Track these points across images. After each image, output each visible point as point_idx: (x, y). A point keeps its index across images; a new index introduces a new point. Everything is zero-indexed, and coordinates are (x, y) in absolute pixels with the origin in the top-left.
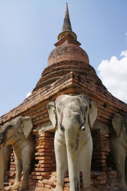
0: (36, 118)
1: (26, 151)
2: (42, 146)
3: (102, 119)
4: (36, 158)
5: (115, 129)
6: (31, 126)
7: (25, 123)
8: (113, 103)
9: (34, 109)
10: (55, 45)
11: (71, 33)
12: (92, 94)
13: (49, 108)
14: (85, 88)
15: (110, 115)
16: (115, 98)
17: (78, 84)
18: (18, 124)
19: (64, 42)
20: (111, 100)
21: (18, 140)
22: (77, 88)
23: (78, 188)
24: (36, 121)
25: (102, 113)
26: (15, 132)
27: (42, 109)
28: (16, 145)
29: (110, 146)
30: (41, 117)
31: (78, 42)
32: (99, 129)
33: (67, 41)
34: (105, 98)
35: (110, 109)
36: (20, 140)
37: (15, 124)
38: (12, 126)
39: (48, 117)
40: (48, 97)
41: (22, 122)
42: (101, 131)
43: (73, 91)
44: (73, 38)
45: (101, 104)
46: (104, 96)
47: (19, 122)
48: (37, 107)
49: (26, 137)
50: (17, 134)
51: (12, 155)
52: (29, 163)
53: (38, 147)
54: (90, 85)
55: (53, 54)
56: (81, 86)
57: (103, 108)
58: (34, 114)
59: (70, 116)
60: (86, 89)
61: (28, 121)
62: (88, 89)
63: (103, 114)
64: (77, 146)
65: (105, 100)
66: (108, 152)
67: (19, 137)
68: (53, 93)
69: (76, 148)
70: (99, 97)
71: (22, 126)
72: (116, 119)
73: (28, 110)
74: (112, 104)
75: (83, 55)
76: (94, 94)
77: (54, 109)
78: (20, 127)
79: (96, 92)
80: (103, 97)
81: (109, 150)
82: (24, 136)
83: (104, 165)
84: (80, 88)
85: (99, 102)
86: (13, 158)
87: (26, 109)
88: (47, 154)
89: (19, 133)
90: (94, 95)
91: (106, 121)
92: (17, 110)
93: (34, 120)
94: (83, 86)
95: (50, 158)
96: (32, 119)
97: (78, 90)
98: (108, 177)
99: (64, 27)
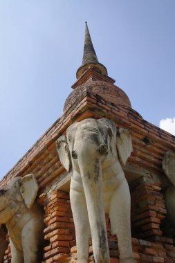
0: (42, 174)
1: (30, 229)
2: (54, 214)
3: (144, 162)
4: (46, 237)
5: (169, 177)
6: (36, 188)
7: (26, 185)
8: (160, 137)
9: (39, 160)
10: (72, 87)
11: (97, 66)
12: (120, 120)
13: (59, 147)
14: (108, 111)
15: (158, 156)
16: (163, 131)
17: (97, 104)
18: (15, 187)
19: (86, 80)
20: (156, 133)
21: (16, 214)
22: (96, 111)
23: (104, 237)
24: (42, 181)
25: (143, 152)
26: (10, 199)
27: (50, 156)
28: (12, 221)
29: (165, 204)
30: (50, 170)
31: (109, 78)
32: (142, 177)
33: (91, 78)
34: (145, 129)
35: (156, 146)
36: (19, 212)
37: (10, 187)
38: (6, 191)
39: (58, 160)
40: (57, 134)
41: (20, 184)
42: (145, 179)
43: (91, 115)
44: (100, 72)
45: (139, 138)
46: (143, 126)
47: (17, 185)
48: (43, 156)
49: (29, 207)
50: (14, 203)
51: (7, 252)
52: (35, 249)
53: (47, 219)
54: (116, 109)
55: (70, 99)
56: (102, 107)
57: (144, 144)
58: (39, 169)
59: (83, 136)
60: (110, 113)
61: (31, 180)
62: (114, 113)
63: (146, 154)
64: (98, 176)
65: (146, 131)
66: (163, 214)
67: (18, 208)
68: (63, 127)
69: (96, 179)
70: (132, 125)
71: (21, 190)
72: (168, 160)
73: (30, 164)
74: (157, 138)
75: (119, 95)
76: (124, 120)
77: (65, 145)
78: (18, 192)
79: (127, 118)
80: (141, 127)
81: (164, 211)
82: (26, 205)
83: (156, 232)
84: (99, 110)
85: (135, 134)
86: (8, 258)
87: (27, 164)
88: (63, 225)
89: (17, 202)
90: (125, 123)
91: (153, 166)
92: (13, 172)
93: (40, 179)
94: (104, 108)
95: (67, 231)
96: (37, 178)
97: (97, 113)
98: (168, 255)
99: (85, 57)
